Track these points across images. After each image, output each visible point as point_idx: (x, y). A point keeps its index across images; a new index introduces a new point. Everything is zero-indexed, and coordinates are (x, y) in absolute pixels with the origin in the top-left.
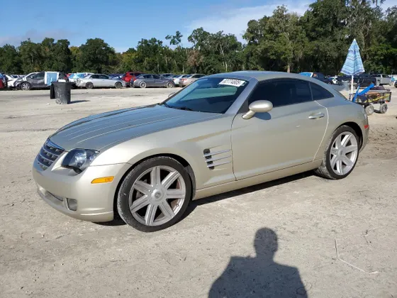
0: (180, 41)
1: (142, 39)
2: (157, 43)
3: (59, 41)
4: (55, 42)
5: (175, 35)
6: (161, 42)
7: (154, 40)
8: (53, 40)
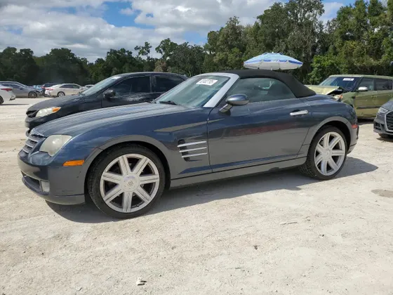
0: (149, 52)
1: (111, 50)
2: (126, 53)
3: (21, 50)
4: (18, 51)
5: (144, 46)
6: (131, 53)
7: (123, 50)
8: (15, 49)
